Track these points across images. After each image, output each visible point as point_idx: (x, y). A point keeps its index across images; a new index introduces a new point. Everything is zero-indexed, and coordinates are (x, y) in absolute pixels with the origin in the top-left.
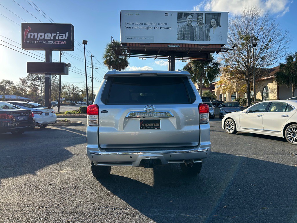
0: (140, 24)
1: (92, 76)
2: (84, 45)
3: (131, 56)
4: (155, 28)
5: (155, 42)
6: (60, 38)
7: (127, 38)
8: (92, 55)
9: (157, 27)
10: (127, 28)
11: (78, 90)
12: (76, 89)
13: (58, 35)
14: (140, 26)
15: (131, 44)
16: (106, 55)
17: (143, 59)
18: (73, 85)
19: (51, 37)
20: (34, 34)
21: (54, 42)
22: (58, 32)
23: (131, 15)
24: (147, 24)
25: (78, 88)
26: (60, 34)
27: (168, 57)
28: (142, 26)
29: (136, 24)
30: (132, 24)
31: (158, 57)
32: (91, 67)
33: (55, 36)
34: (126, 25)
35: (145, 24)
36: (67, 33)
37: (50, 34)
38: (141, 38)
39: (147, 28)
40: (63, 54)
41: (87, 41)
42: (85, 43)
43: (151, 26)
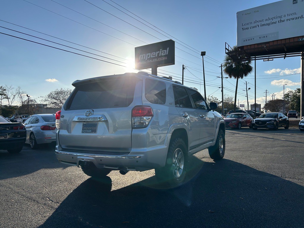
0: (260, 21)
1: (222, 86)
2: (203, 56)
3: (256, 59)
4: (280, 22)
5: (280, 39)
6: (162, 55)
7: (244, 41)
8: (221, 65)
9: (282, 19)
10: (244, 29)
11: (217, 102)
12: (215, 100)
13: (161, 52)
14: (259, 24)
15: (249, 47)
16: (226, 63)
17: (268, 60)
18: (213, 97)
19: (155, 55)
20: (144, 55)
21: (157, 59)
22: (161, 50)
23: (249, 14)
24: (268, 20)
25: (217, 100)
26: (163, 51)
27: (300, 53)
28: (263, 23)
29: (255, 22)
30: (250, 24)
31: (287, 56)
32: (221, 76)
33: (158, 54)
34: (243, 27)
35: (266, 20)
36: (168, 48)
37: (155, 53)
38: (261, 38)
39: (268, 25)
40: (185, 68)
41: (205, 52)
42: (203, 54)
43: (274, 21)
